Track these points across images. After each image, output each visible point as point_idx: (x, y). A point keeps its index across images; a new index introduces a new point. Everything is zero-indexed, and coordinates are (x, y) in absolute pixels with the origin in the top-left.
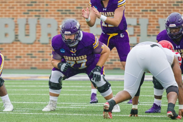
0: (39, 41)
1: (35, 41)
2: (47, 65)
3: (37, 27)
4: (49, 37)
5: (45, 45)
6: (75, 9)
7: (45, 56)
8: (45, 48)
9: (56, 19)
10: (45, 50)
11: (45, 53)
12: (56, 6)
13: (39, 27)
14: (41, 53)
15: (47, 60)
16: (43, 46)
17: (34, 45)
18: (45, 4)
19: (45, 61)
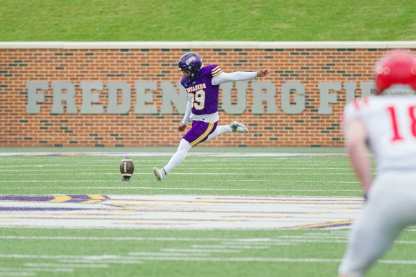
0: (250, 111)
1: (246, 111)
2: (261, 142)
3: (247, 93)
4: (264, 106)
5: (258, 116)
6: (300, 70)
7: (258, 130)
8: (258, 120)
9: (273, 82)
10: (258, 123)
11: (258, 127)
12: (274, 66)
13: (251, 93)
14: (253, 127)
15: (261, 135)
16: (256, 118)
17: (243, 116)
18: (258, 63)
19: (258, 137)
